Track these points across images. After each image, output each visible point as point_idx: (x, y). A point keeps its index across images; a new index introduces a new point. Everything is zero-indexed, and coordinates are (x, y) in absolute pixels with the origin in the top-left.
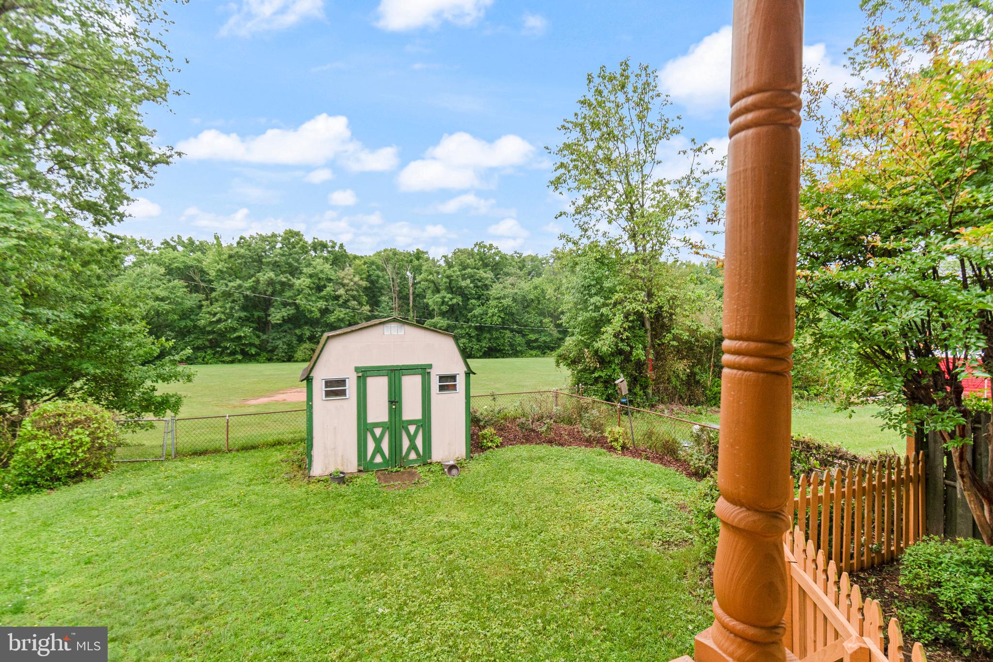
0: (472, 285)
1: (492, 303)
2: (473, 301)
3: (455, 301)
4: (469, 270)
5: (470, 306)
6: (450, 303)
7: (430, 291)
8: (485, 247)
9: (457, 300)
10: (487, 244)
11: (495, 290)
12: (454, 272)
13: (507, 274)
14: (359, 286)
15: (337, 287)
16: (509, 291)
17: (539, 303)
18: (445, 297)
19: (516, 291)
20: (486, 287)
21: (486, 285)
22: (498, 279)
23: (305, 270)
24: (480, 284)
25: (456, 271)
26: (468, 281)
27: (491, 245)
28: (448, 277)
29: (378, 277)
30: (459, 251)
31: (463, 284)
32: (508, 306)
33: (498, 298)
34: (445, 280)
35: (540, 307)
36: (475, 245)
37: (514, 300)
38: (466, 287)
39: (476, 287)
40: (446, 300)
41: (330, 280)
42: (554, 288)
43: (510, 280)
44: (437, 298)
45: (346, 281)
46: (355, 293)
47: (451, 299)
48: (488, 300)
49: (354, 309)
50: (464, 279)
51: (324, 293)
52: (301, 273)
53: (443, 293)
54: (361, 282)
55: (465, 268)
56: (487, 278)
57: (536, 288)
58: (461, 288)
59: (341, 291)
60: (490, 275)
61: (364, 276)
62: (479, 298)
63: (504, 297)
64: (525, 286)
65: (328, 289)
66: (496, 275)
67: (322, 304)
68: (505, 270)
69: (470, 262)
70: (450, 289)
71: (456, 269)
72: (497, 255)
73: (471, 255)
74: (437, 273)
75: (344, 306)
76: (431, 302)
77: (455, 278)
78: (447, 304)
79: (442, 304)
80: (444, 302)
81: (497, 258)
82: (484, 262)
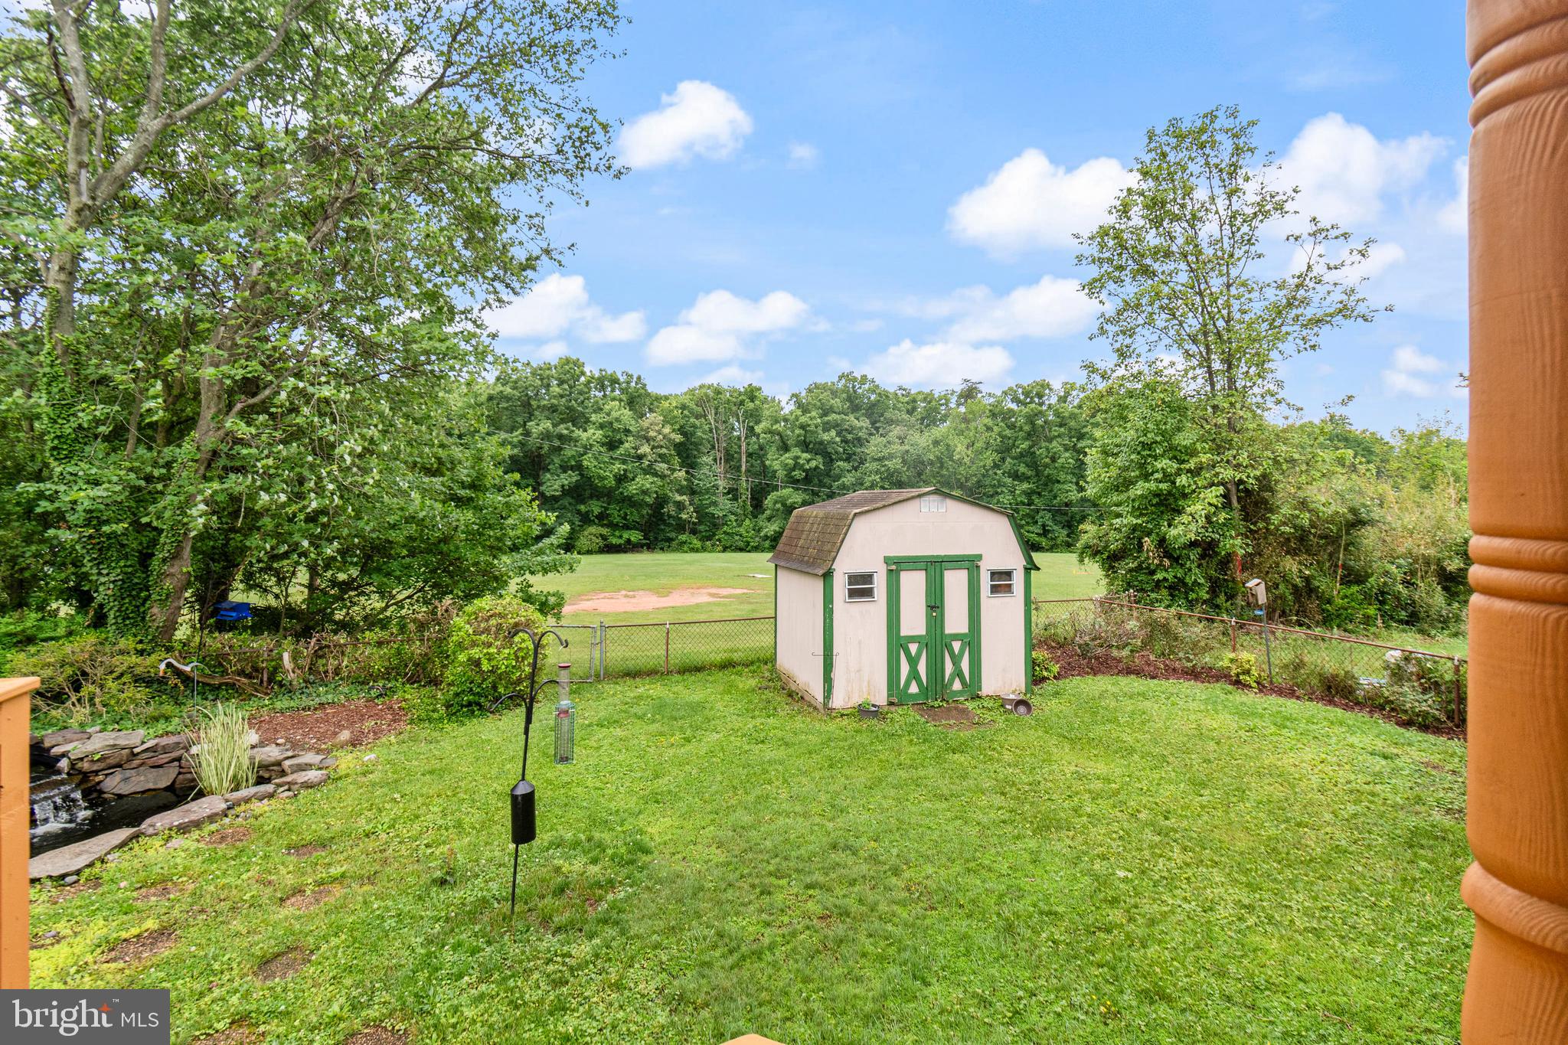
0: (838, 439)
1: (871, 466)
2: (840, 463)
3: (813, 464)
4: (832, 417)
5: (837, 471)
6: (806, 467)
7: (774, 449)
8: (855, 379)
9: (818, 462)
10: (858, 375)
11: (874, 446)
12: (810, 419)
13: (890, 422)
14: (670, 440)
15: (638, 443)
16: (896, 448)
17: (942, 467)
18: (798, 457)
19: (907, 447)
20: (859, 441)
21: (859, 439)
22: (877, 429)
23: (594, 418)
24: (849, 437)
25: (814, 418)
26: (833, 433)
27: (864, 377)
28: (803, 427)
29: (694, 426)
30: (817, 387)
31: (826, 437)
32: (896, 471)
33: (879, 460)
34: (797, 431)
35: (944, 472)
36: (842, 378)
37: (904, 462)
38: (829, 443)
39: (845, 441)
40: (801, 462)
41: (627, 431)
42: (966, 442)
43: (896, 431)
44: (787, 458)
45: (652, 434)
46: (664, 451)
47: (808, 461)
48: (862, 463)
49: (663, 477)
50: (826, 430)
51: (621, 450)
52: (587, 421)
53: (796, 451)
54: (673, 436)
55: (825, 414)
56: (861, 428)
57: (936, 443)
58: (821, 443)
59: (645, 449)
60: (865, 423)
61: (677, 427)
62: (848, 460)
63: (891, 457)
64: (921, 441)
65: (627, 445)
66: (873, 423)
67: (618, 467)
68: (887, 415)
69: (836, 403)
70: (805, 445)
71: (814, 414)
72: (874, 392)
73: (834, 393)
74: (786, 420)
75: (650, 471)
76: (776, 465)
77: (812, 428)
78: (801, 468)
79: (793, 469)
80: (796, 466)
81: (873, 397)
82: (854, 403)
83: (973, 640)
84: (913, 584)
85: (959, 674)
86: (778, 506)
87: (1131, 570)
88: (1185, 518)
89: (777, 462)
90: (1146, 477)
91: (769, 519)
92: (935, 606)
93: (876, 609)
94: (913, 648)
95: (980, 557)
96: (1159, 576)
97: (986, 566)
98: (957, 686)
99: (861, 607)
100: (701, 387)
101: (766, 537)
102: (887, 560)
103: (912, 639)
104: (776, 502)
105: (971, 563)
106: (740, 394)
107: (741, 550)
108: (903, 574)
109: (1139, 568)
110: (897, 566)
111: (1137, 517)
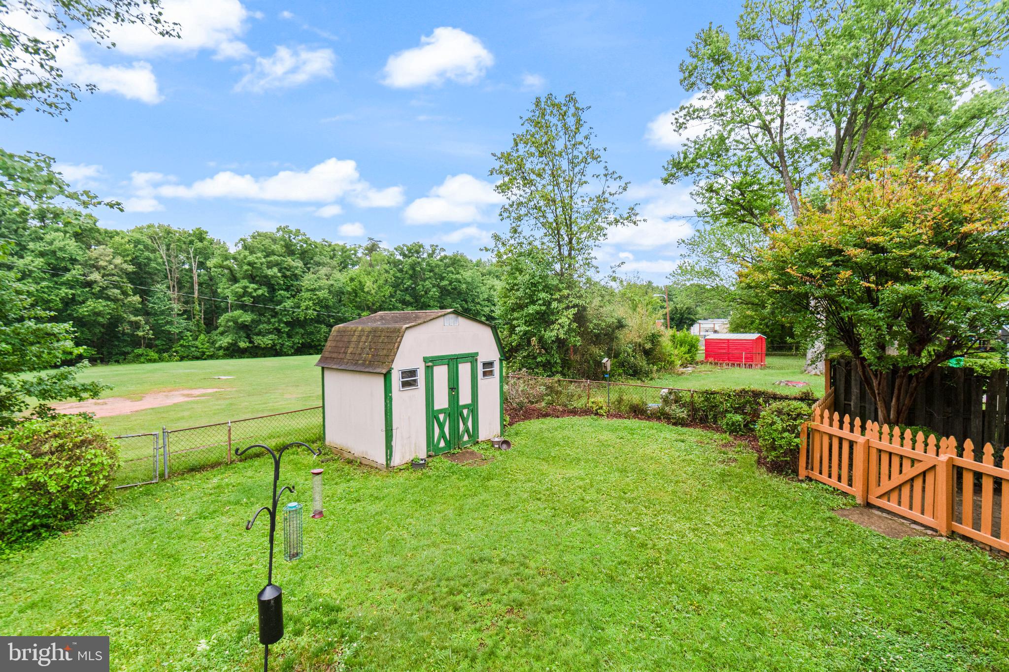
0: (279, 275)
1: (305, 295)
2: (282, 292)
3: (260, 292)
4: (273, 258)
5: (279, 298)
6: (255, 294)
7: (224, 280)
8: (291, 232)
9: (263, 291)
10: (292, 228)
11: (308, 281)
12: (257, 258)
13: (318, 264)
14: (121, 270)
15: (86, 271)
16: (324, 282)
17: (356, 296)
18: (246, 287)
19: (332, 282)
20: (296, 277)
21: (295, 275)
22: (309, 269)
24: (288, 273)
25: (258, 258)
26: (275, 270)
27: (298, 231)
28: (249, 264)
29: (149, 259)
30: (259, 235)
31: (269, 272)
32: (324, 298)
33: (312, 290)
34: (245, 267)
35: (358, 300)
36: (278, 230)
37: (330, 292)
38: (272, 277)
39: (285, 276)
40: (250, 290)
41: (73, 261)
42: (373, 279)
43: (323, 271)
44: (238, 287)
45: (102, 263)
46: (116, 278)
47: (255, 290)
48: (299, 291)
49: (115, 300)
50: (269, 267)
51: (68, 276)
53: (245, 282)
54: (125, 266)
55: (268, 256)
56: (297, 268)
57: (352, 280)
58: (266, 276)
59: (95, 276)
60: (300, 264)
61: (129, 258)
62: (287, 290)
63: (320, 288)
64: (341, 278)
65: (74, 272)
66: (305, 264)
67: (64, 291)
68: (316, 259)
69: (277, 248)
70: (252, 278)
71: (259, 255)
72: (306, 242)
73: (274, 241)
74: (235, 259)
75: (102, 295)
76: (228, 292)
77: (258, 265)
78: (250, 295)
79: (243, 295)
80: (245, 293)
81: (305, 246)
82: (290, 250)
83: (473, 408)
84: (441, 373)
85: (467, 431)
86: (231, 324)
87: (524, 357)
88: (557, 326)
89: (227, 291)
90: (533, 302)
91: (222, 334)
92: (453, 388)
93: (418, 394)
94: (441, 417)
95: (477, 354)
96: (539, 359)
97: (481, 359)
98: (466, 438)
99: (410, 392)
100: (149, 227)
101: (220, 348)
102: (425, 360)
103: (441, 411)
104: (228, 321)
105: (472, 358)
106: (190, 235)
107: (197, 358)
108: (435, 368)
109: (528, 355)
110: (431, 363)
111: (528, 326)
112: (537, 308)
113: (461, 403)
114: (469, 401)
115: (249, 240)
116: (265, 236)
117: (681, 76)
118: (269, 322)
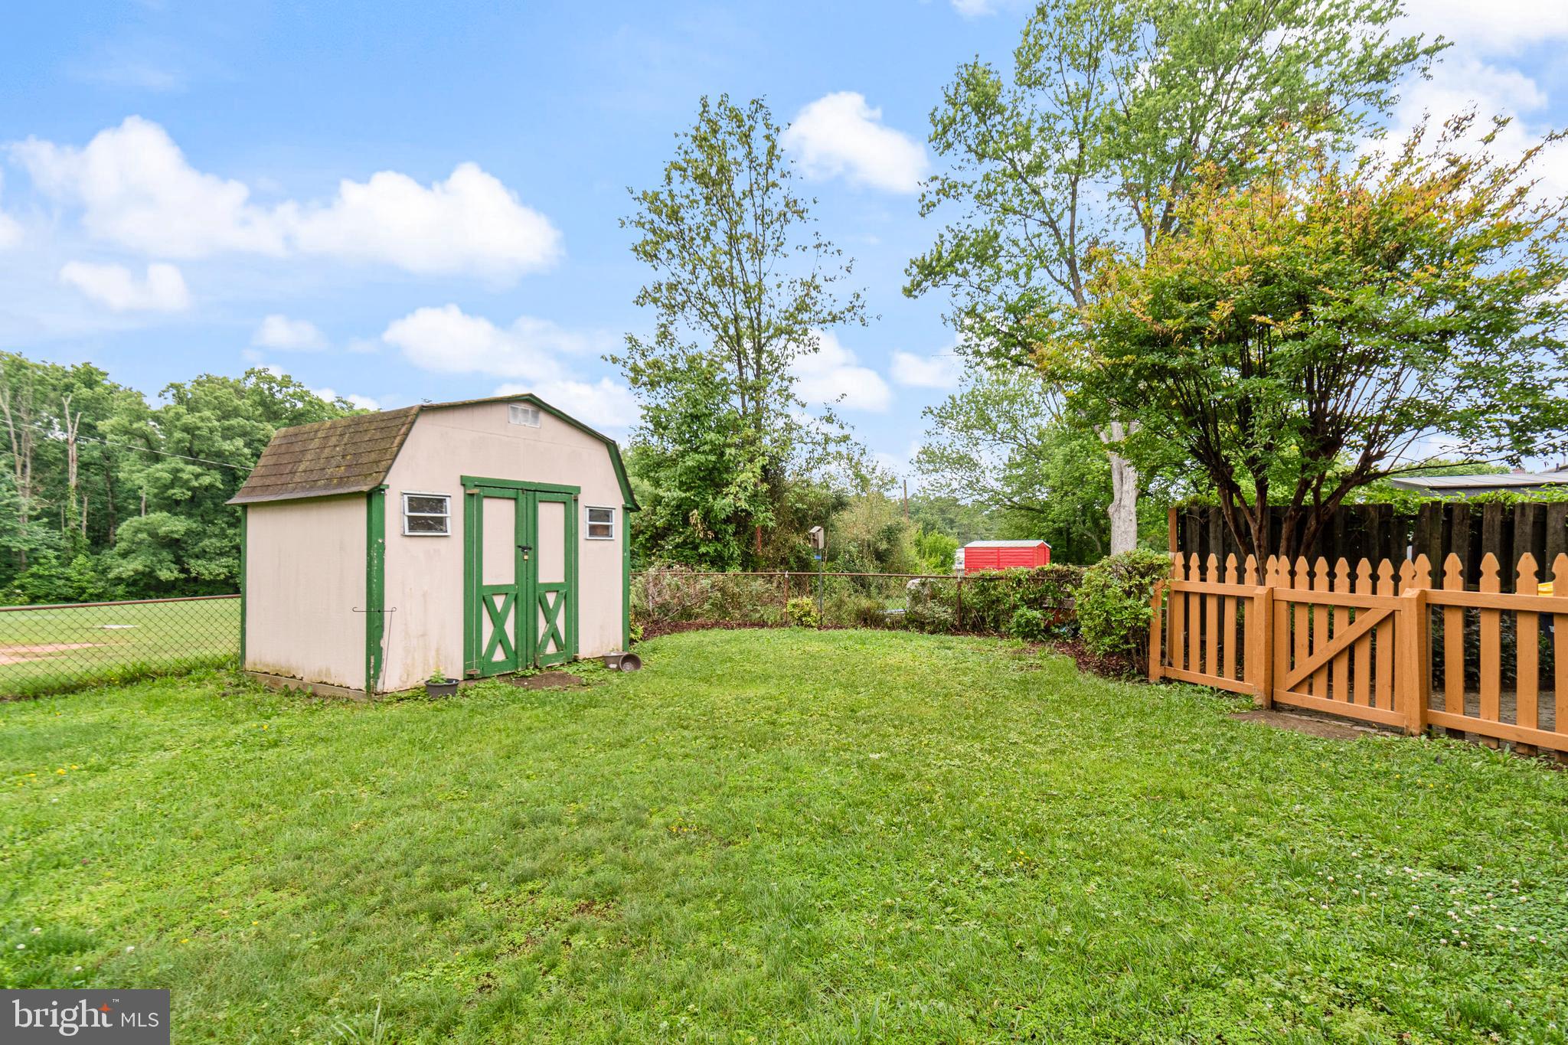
0: (246, 451)
3: (206, 480)
4: (237, 422)
6: (195, 484)
7: (133, 457)
9: (211, 479)
12: (202, 419)
18: (178, 471)
26: (240, 442)
27: (287, 378)
28: (186, 429)
30: (210, 381)
31: (227, 446)
34: (178, 435)
36: (248, 375)
38: (232, 454)
40: (185, 476)
44: (158, 471)
47: (197, 476)
50: (228, 434)
53: (177, 462)
55: (226, 416)
58: (220, 453)
69: (245, 404)
70: (191, 454)
71: (207, 413)
73: (240, 393)
74: (157, 418)
76: (139, 479)
77: (205, 432)
78: (185, 484)
79: (172, 485)
80: (176, 481)
81: (300, 405)
82: (271, 409)
83: (568, 592)
84: (499, 517)
85: (554, 635)
86: (144, 536)
87: (677, 546)
88: (734, 489)
89: (135, 474)
91: (124, 555)
92: (526, 547)
93: (448, 548)
94: (499, 602)
95: (577, 490)
96: (703, 550)
97: (585, 502)
98: (551, 650)
99: (428, 542)
101: (119, 580)
102: (465, 482)
103: (497, 590)
104: (138, 531)
105: (568, 497)
106: (66, 374)
107: (69, 600)
108: (486, 502)
109: (684, 543)
110: (478, 490)
111: (685, 491)
112: (702, 458)
113: (543, 579)
114: (560, 579)
115: (188, 387)
116: (224, 383)
117: (931, 130)
118: (223, 535)
